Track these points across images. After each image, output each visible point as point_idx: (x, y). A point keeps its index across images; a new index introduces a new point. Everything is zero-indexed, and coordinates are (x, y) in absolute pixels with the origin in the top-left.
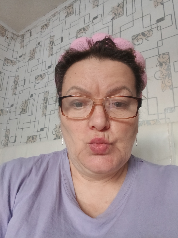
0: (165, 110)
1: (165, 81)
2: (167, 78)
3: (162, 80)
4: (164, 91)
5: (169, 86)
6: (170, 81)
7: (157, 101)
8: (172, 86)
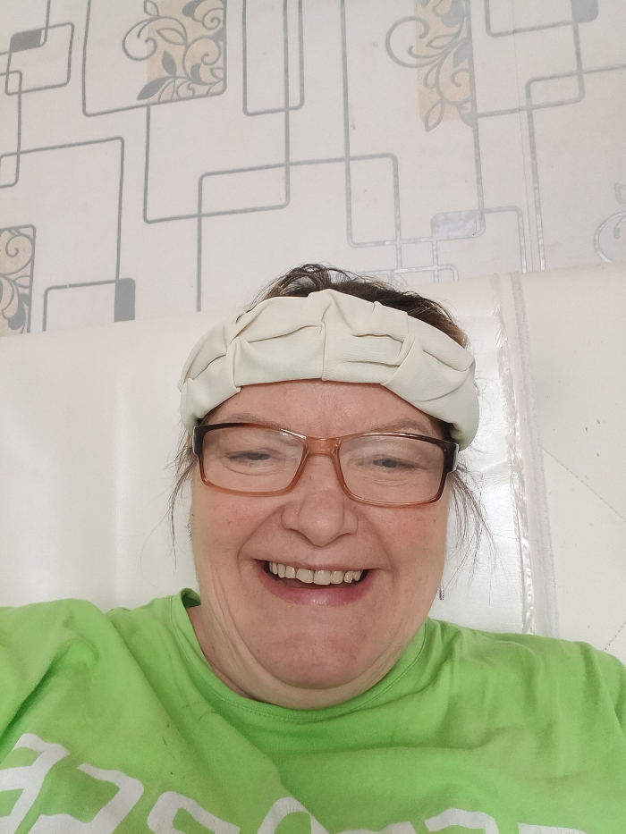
0: (435, 224)
1: (437, 77)
2: (449, 60)
3: (425, 70)
4: (430, 124)
5: (459, 105)
6: (463, 78)
7: (396, 176)
8: (474, 105)
